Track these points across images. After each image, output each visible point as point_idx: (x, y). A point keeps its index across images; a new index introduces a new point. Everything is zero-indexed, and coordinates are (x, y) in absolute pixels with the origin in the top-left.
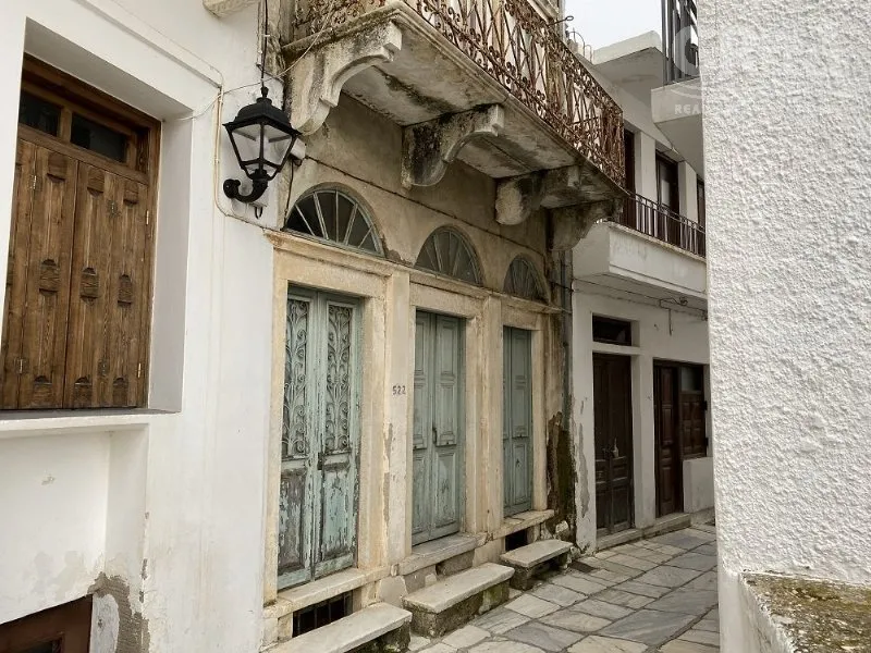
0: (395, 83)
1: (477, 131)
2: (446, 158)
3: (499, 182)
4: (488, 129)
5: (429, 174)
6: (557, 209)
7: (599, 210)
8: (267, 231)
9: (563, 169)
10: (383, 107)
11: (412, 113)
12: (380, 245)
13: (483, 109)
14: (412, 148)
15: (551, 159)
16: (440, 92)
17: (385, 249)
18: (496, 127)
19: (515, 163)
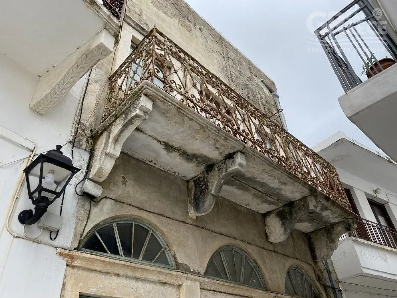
0: (169, 147)
1: (230, 170)
2: (213, 192)
3: (265, 215)
4: (235, 167)
5: (204, 205)
6: (313, 232)
7: (340, 228)
8: (59, 250)
9: (304, 199)
10: (169, 168)
11: (189, 170)
12: (173, 260)
13: (230, 156)
14: (193, 192)
15: (292, 192)
16: (198, 149)
17: (176, 262)
18: (240, 165)
19: (270, 199)
